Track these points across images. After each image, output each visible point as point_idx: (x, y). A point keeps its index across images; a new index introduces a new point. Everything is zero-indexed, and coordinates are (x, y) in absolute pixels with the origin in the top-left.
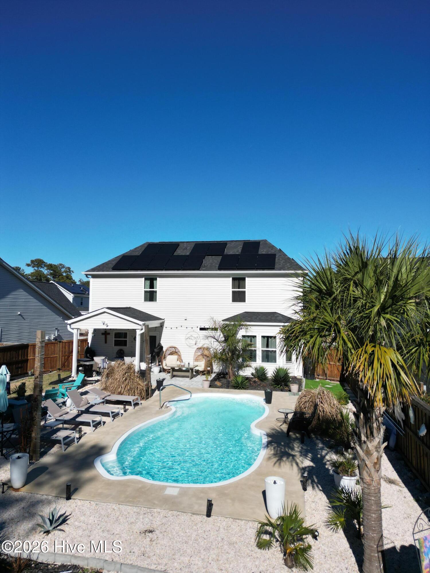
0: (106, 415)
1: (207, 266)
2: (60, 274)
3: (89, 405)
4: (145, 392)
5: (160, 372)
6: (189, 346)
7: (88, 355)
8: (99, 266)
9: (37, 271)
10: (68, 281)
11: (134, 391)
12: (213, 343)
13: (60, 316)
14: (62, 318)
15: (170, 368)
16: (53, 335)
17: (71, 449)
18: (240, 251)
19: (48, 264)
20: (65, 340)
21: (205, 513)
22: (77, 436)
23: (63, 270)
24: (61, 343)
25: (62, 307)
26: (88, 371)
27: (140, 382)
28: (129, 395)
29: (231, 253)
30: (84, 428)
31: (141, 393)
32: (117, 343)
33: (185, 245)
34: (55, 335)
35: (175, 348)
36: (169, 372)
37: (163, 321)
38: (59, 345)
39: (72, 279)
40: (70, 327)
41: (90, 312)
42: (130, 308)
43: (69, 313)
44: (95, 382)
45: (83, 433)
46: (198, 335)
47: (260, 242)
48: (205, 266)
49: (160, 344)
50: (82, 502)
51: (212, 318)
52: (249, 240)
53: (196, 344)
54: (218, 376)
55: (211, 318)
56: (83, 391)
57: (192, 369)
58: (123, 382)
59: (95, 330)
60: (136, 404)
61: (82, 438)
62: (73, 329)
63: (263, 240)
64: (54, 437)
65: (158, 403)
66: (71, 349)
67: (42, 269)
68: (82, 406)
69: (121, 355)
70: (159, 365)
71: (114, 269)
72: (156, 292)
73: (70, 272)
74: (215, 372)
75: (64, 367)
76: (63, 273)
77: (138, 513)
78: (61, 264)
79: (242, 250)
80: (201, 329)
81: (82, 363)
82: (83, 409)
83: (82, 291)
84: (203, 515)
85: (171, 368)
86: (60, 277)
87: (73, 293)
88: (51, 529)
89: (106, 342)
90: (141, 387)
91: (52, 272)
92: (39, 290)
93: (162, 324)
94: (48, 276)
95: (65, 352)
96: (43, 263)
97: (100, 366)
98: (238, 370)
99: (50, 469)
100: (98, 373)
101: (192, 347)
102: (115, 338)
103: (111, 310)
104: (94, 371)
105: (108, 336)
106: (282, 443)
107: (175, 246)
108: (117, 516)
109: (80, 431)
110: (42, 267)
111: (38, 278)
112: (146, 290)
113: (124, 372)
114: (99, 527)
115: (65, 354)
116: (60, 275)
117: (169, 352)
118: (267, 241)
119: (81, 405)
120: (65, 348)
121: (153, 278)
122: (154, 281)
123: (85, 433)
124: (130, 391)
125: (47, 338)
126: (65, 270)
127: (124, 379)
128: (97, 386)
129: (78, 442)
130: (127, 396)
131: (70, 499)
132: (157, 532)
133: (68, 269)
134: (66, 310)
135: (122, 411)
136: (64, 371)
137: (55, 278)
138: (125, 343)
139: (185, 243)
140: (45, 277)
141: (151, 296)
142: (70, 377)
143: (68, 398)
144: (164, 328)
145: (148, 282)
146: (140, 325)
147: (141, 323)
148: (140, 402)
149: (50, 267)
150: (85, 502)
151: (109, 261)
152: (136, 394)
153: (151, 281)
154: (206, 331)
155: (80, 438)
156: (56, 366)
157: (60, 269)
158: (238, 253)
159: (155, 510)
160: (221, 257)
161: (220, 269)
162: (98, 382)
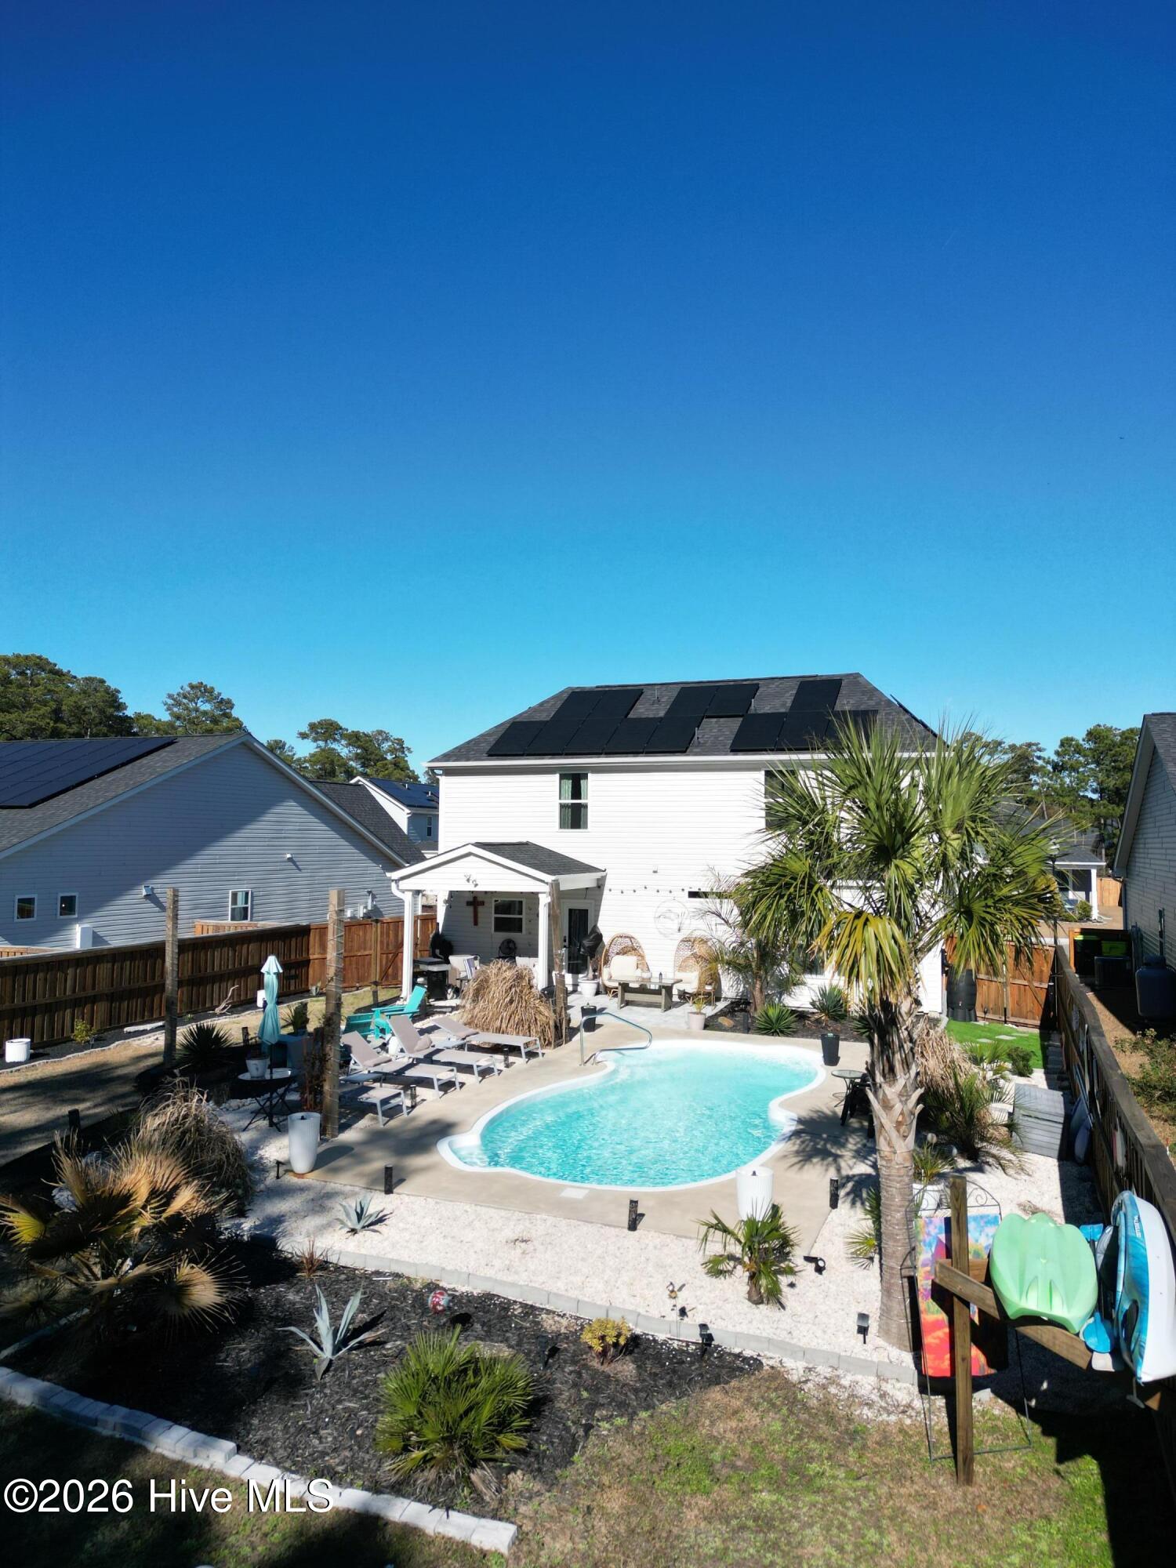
0: (467, 1069)
1: (706, 742)
2: (377, 758)
3: (431, 1050)
4: (552, 1029)
5: (598, 993)
6: (665, 935)
7: (437, 951)
8: (459, 749)
9: (323, 750)
10: (397, 774)
11: (529, 1027)
12: (714, 927)
13: (378, 864)
14: (383, 868)
15: (616, 985)
16: (362, 907)
17: (393, 1123)
18: (789, 704)
19: (350, 731)
20: (387, 918)
21: (627, 1226)
22: (408, 1102)
23: (386, 746)
24: (379, 924)
25: (382, 841)
26: (438, 985)
27: (542, 1009)
28: (518, 1034)
29: (767, 709)
30: (422, 1092)
31: (543, 1032)
32: (501, 925)
33: (657, 693)
34: (366, 907)
35: (631, 938)
36: (616, 996)
37: (603, 874)
38: (374, 929)
39: (408, 768)
40: (398, 886)
41: (440, 852)
42: (527, 844)
43: (399, 855)
44: (450, 1009)
45: (418, 1099)
46: (684, 910)
47: (841, 680)
48: (699, 743)
49: (595, 926)
50: (412, 1198)
51: (712, 869)
52: (817, 676)
53: (679, 930)
54: (733, 1008)
55: (707, 868)
56: (424, 1027)
57: (669, 989)
58: (506, 1006)
59: (452, 894)
60: (531, 1055)
61: (417, 1107)
62: (403, 891)
63: (851, 675)
64: (364, 1097)
65: (578, 1055)
66: (400, 939)
67: (335, 746)
68: (418, 1051)
69: (509, 952)
70: (595, 977)
71: (492, 754)
72: (585, 806)
73: (403, 752)
74: (726, 999)
75: (387, 980)
76: (386, 753)
77: (508, 1219)
78: (380, 732)
79: (794, 702)
80: (693, 895)
81: (424, 968)
82: (421, 1056)
83: (429, 800)
84: (623, 1227)
85: (620, 984)
86: (379, 764)
87: (408, 806)
88: (358, 1227)
89: (476, 923)
90: (544, 1019)
91: (359, 751)
92: (330, 803)
93: (600, 883)
94: (351, 763)
95: (388, 945)
96: (337, 729)
97: (463, 975)
98: (781, 994)
99: (356, 1150)
100: (457, 992)
101: (671, 936)
102: (496, 913)
103: (484, 849)
104: (450, 986)
105: (480, 909)
106: (825, 1136)
107: (632, 694)
108: (471, 1219)
109: (414, 1097)
110: (335, 740)
111: (328, 769)
112: (564, 801)
113: (508, 984)
114: (438, 1232)
115: (387, 947)
116: (378, 761)
117: (615, 949)
118: (861, 676)
119: (417, 1048)
120: (388, 935)
121: (579, 774)
122: (582, 782)
123: (423, 1100)
124: (521, 1027)
125: (349, 913)
126: (390, 746)
127: (508, 999)
128: (454, 1016)
129: (409, 1113)
130: (514, 1036)
131: (392, 1192)
132: (536, 1243)
133: (398, 744)
134: (391, 849)
135: (501, 1066)
136: (387, 987)
137: (367, 767)
138: (516, 926)
139: (656, 687)
140: (344, 765)
141: (574, 817)
142: (398, 998)
143: (393, 1035)
144: (606, 892)
145: (568, 784)
146: (547, 883)
147: (549, 878)
148: (540, 1051)
149: (355, 738)
150: (416, 1198)
151: (482, 736)
152: (533, 1033)
153: (575, 780)
154: (702, 900)
155: (413, 1107)
156: (369, 975)
157: (379, 745)
158: (783, 710)
159: (538, 1216)
160: (741, 719)
161: (735, 750)
162: (457, 1010)
